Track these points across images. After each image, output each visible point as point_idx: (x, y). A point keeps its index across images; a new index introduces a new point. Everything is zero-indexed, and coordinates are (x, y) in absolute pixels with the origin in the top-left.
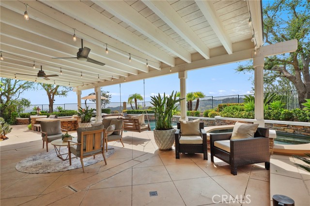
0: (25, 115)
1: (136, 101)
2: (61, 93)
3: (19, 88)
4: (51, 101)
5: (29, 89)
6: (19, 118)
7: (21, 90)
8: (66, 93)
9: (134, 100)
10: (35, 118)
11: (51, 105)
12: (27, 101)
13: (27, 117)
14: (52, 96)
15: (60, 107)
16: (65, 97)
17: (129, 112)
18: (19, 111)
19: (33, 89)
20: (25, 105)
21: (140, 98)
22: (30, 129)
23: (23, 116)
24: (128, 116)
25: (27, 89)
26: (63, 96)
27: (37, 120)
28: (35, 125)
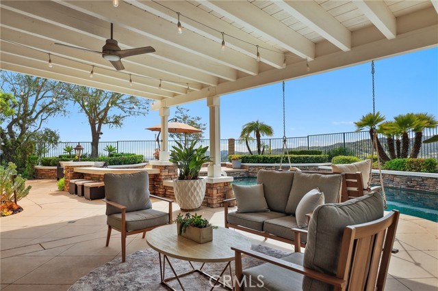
0: (50, 160)
1: (258, 136)
2: (112, 120)
3: (41, 111)
4: (96, 135)
5: (56, 113)
6: (39, 167)
7: (45, 115)
8: (121, 121)
9: (253, 134)
10: (73, 167)
11: (95, 143)
12: (53, 134)
13: (54, 165)
14: (97, 126)
15: (111, 147)
16: (119, 128)
17: (245, 159)
18: (40, 154)
19: (63, 112)
20: (51, 141)
21: (268, 130)
22: (62, 189)
23: (47, 163)
24: (242, 167)
25: (53, 114)
26: (115, 126)
27: (76, 170)
28: (72, 181)
